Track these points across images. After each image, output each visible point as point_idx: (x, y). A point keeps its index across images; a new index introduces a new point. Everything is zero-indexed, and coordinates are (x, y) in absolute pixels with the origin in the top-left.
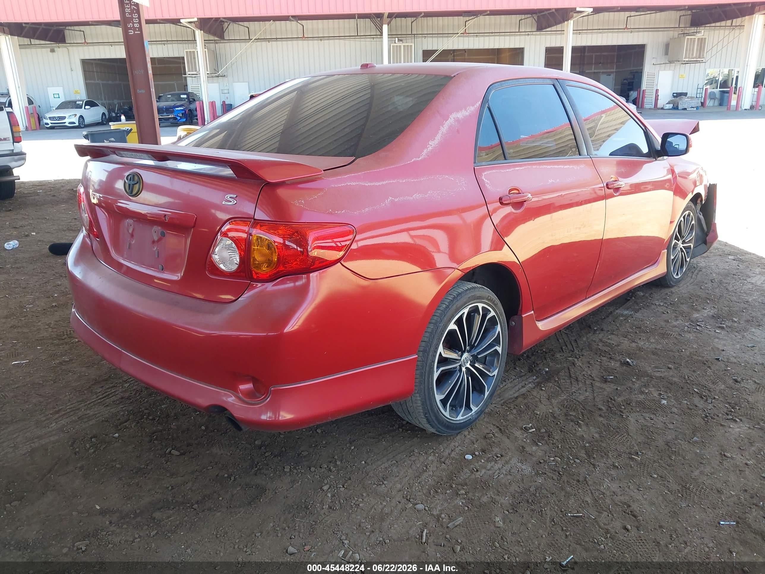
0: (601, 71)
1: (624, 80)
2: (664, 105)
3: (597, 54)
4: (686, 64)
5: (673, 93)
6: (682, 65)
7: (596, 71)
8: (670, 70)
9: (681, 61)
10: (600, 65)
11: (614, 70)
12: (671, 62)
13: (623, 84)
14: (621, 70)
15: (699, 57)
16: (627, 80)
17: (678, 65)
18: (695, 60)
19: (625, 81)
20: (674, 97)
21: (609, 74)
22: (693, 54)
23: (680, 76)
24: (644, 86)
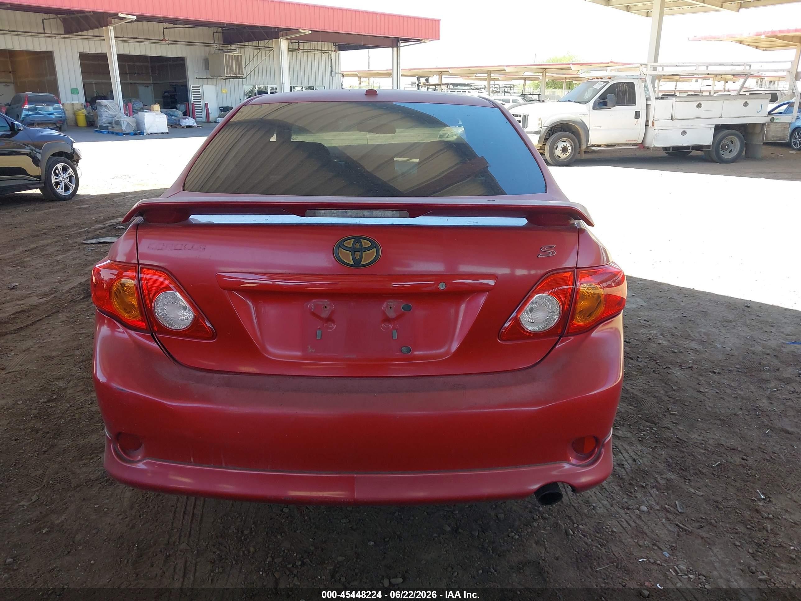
0: (138, 82)
1: (165, 92)
2: (216, 119)
3: (130, 63)
4: (225, 79)
5: (220, 107)
6: (222, 80)
7: (132, 82)
8: (212, 84)
9: (223, 77)
10: (136, 75)
11: (151, 82)
12: (213, 77)
13: (164, 97)
14: (158, 82)
15: (239, 74)
16: (169, 93)
17: (219, 81)
18: (236, 76)
19: (166, 94)
20: (221, 111)
21: (147, 86)
22: (233, 71)
23: (223, 91)
24: (192, 100)
